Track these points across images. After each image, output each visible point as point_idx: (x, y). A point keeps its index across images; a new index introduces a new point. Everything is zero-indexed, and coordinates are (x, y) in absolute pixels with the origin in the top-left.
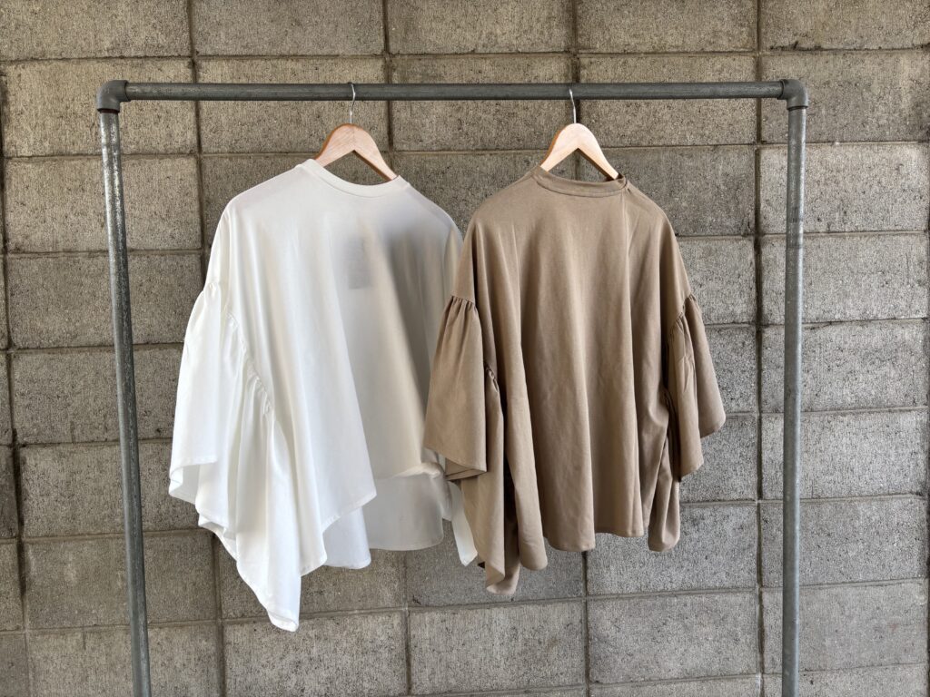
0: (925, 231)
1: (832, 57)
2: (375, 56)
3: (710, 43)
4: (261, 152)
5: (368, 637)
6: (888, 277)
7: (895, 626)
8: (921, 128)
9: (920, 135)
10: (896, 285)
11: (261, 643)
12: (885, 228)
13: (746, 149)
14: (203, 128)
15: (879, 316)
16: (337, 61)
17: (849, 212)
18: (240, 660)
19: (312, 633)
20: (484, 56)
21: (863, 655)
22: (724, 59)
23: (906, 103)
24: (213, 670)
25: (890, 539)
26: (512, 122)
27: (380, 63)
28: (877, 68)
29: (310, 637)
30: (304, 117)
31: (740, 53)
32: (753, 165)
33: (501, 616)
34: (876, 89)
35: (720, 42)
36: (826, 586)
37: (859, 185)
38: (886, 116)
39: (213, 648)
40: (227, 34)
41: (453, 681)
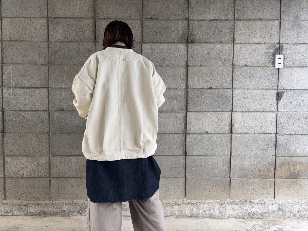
0: (185, 66)
1: (161, 21)
2: (45, 18)
3: (130, 17)
4: (17, 41)
5: (40, 162)
6: (175, 78)
7: (176, 168)
8: (185, 40)
9: (184, 41)
10: (177, 80)
11: (14, 162)
12: (174, 65)
13: (139, 44)
14: (3, 34)
15: (173, 88)
16: (35, 18)
17: (165, 61)
18: (9, 166)
19: (26, 160)
20: (72, 18)
21: (167, 175)
22: (132, 21)
23: (180, 33)
24: (2, 168)
25: (174, 145)
26: (79, 35)
27: (46, 19)
28: (173, 24)
29: (26, 161)
30: (27, 32)
31: (137, 20)
32: (141, 48)
33: (74, 159)
34: (173, 30)
35: (132, 16)
36: (158, 156)
37: (168, 54)
38: (175, 36)
39: (2, 162)
40: (9, 12)
41: (61, 174)
